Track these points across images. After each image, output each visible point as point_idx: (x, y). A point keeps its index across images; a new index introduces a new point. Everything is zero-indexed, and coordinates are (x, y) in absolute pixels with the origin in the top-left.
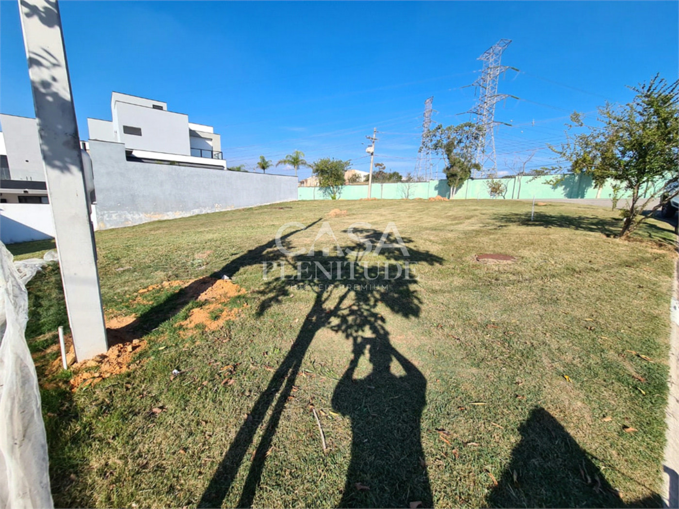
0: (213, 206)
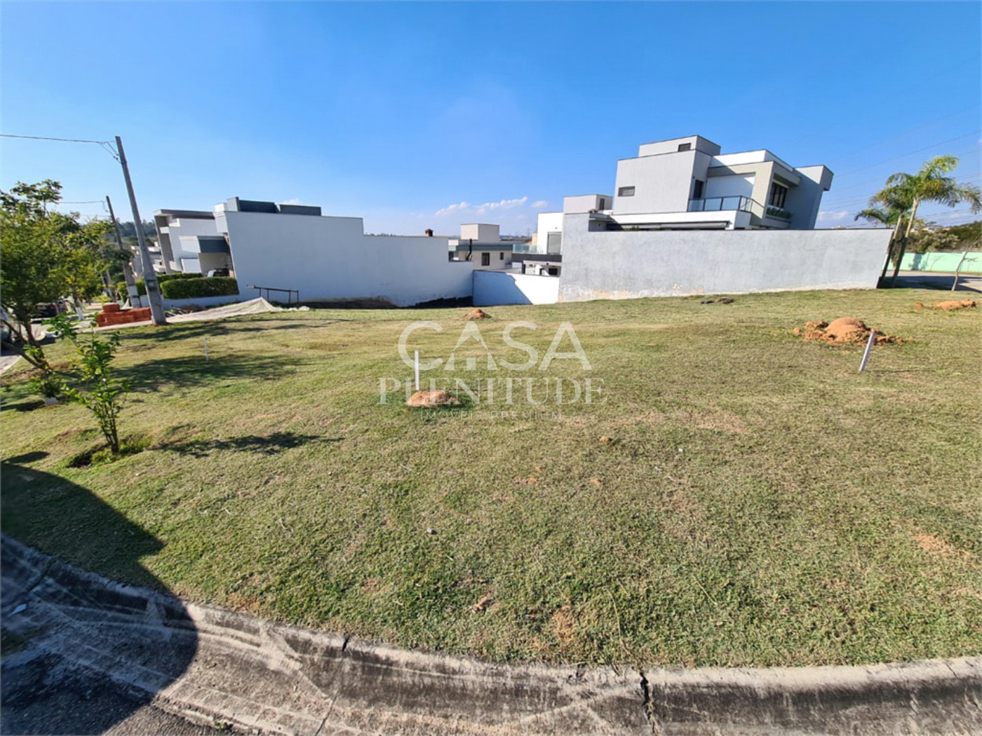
0: (669, 287)
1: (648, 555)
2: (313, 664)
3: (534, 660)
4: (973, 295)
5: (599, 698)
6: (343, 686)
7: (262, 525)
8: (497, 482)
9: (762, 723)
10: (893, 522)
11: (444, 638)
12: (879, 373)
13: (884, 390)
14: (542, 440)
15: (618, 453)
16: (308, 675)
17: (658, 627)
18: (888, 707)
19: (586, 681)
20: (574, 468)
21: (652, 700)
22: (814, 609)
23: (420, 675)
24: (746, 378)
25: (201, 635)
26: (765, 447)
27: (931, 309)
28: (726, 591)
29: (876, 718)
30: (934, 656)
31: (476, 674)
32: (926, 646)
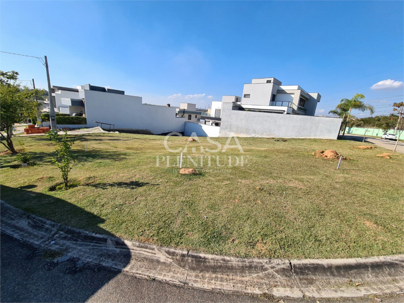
1: (283, 226)
2: (177, 260)
3: (254, 257)
4: (370, 144)
5: (277, 268)
6: (190, 267)
7: (141, 214)
8: (224, 201)
9: (327, 275)
10: (357, 217)
11: (222, 251)
12: (344, 170)
13: (347, 176)
14: (236, 188)
15: (264, 193)
16: (176, 263)
17: (291, 248)
18: (362, 270)
19: (272, 263)
20: (250, 197)
21: (293, 269)
22: (337, 243)
23: (217, 262)
24: (299, 169)
25: (131, 251)
26: (312, 193)
27: (357, 148)
28: (310, 237)
29: (359, 274)
30: (374, 256)
31: (236, 261)
32: (372, 253)
